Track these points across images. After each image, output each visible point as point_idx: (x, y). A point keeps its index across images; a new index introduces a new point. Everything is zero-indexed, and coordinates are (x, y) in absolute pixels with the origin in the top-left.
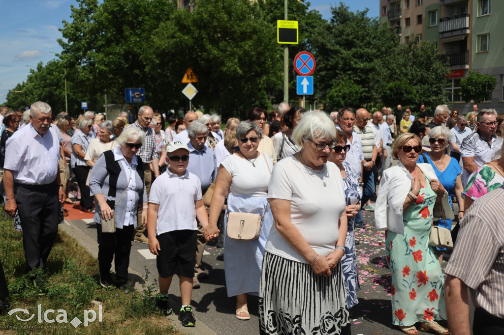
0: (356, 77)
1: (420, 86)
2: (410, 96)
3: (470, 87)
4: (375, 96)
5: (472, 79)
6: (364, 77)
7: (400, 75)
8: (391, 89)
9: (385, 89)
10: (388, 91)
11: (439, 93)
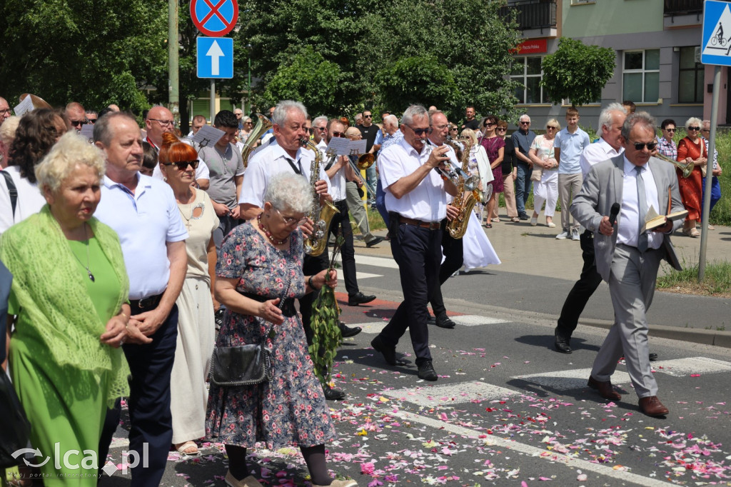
0: (329, 48)
1: (460, 69)
2: (440, 89)
3: (562, 71)
4: (368, 89)
5: (566, 56)
6: (345, 48)
7: (416, 46)
8: (400, 74)
9: (388, 74)
10: (395, 78)
11: (499, 86)
